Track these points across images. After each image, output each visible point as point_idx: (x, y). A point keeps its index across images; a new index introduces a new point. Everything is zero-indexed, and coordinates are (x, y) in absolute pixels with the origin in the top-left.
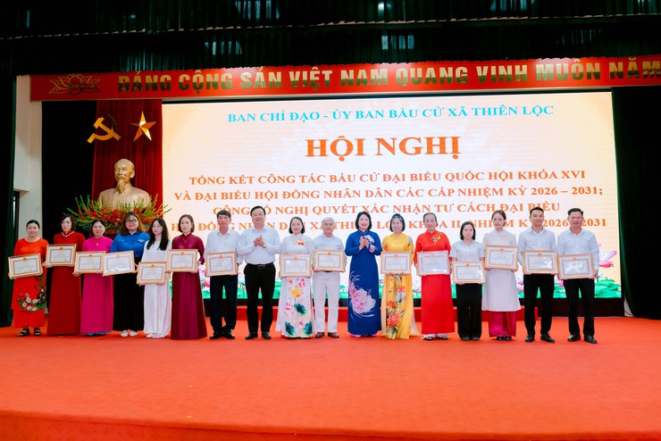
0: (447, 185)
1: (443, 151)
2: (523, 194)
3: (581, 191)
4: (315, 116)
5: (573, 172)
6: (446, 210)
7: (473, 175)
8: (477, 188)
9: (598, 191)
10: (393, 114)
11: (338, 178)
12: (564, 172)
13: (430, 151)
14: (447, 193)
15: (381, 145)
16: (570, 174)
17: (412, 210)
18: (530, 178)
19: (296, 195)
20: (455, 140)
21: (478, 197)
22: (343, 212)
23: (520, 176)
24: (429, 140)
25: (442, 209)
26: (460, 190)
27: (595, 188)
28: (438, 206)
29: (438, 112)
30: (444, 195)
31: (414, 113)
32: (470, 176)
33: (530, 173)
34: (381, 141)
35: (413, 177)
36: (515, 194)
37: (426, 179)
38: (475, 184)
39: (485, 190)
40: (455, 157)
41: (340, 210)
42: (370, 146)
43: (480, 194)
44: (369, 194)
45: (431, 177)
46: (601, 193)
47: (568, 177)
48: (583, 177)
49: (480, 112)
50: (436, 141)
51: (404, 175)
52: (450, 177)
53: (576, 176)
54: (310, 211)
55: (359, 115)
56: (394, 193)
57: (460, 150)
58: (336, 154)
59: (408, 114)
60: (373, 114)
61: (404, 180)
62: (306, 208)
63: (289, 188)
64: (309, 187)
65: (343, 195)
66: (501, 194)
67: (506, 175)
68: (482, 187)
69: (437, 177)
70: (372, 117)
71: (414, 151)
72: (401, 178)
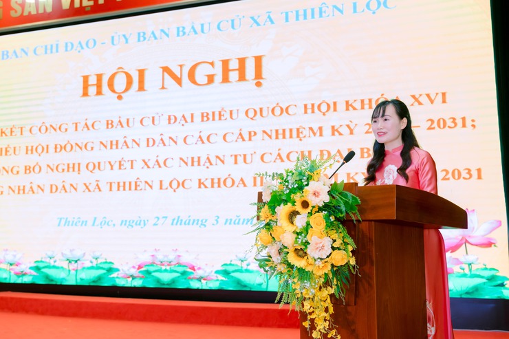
0: (247, 125)
1: (242, 77)
2: (351, 133)
3: (442, 124)
4: (91, 44)
5: (428, 96)
6: (245, 161)
7: (282, 109)
8: (287, 128)
9: (469, 123)
10: (181, 32)
11: (115, 124)
12: (413, 97)
13: (226, 79)
14: (246, 137)
15: (166, 75)
16: (424, 99)
17: (202, 163)
18: (363, 108)
19: (68, 147)
20: (258, 60)
21: (288, 140)
22: (120, 168)
23: (348, 105)
24: (225, 63)
25: (240, 159)
26: (264, 132)
27: (464, 119)
28: (236, 156)
29: (237, 22)
30: (244, 140)
31: (206, 27)
32: (278, 111)
33: (362, 101)
34: (166, 70)
35: (205, 117)
36: (340, 134)
37: (220, 119)
38: (284, 122)
39: (298, 130)
40: (259, 84)
41: (116, 166)
42: (154, 77)
43: (291, 137)
44: (150, 143)
45: (227, 115)
46: (474, 126)
47: (420, 104)
48: (444, 101)
49: (292, 16)
50: (234, 65)
51: (192, 115)
52: (251, 114)
53: (432, 102)
54: (83, 167)
55: (141, 37)
56: (180, 141)
57: (265, 74)
58: (113, 91)
59: (198, 28)
60: (157, 34)
61: (192, 121)
62: (79, 164)
63: (61, 139)
64: (83, 137)
65: (120, 146)
66: (321, 135)
67: (328, 105)
68: (294, 127)
69: (234, 116)
70: (156, 38)
71: (205, 80)
72: (189, 119)
